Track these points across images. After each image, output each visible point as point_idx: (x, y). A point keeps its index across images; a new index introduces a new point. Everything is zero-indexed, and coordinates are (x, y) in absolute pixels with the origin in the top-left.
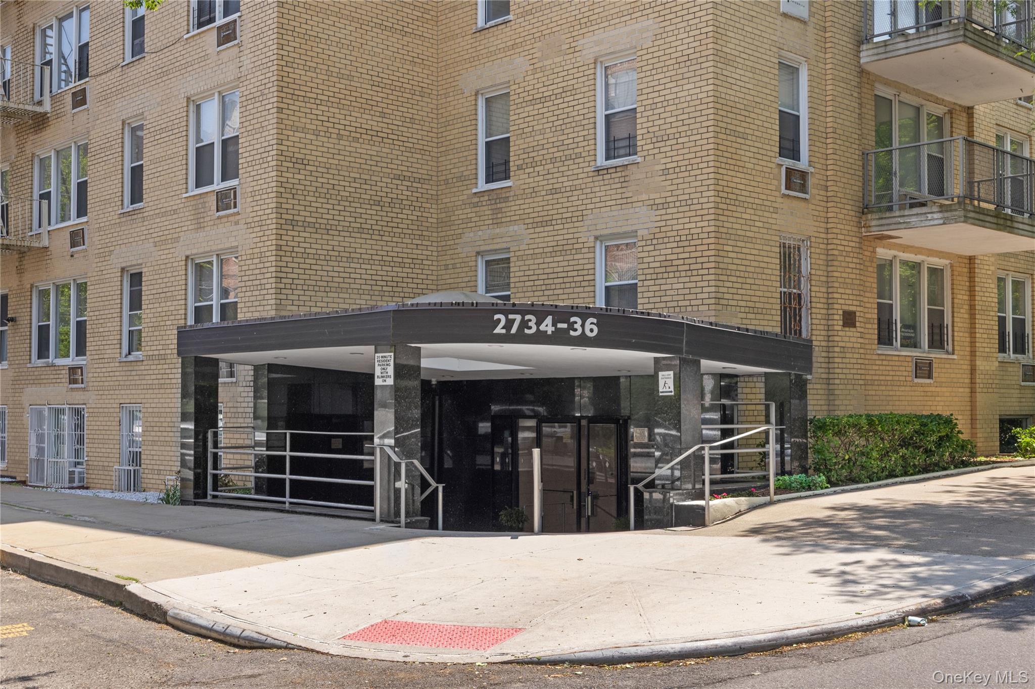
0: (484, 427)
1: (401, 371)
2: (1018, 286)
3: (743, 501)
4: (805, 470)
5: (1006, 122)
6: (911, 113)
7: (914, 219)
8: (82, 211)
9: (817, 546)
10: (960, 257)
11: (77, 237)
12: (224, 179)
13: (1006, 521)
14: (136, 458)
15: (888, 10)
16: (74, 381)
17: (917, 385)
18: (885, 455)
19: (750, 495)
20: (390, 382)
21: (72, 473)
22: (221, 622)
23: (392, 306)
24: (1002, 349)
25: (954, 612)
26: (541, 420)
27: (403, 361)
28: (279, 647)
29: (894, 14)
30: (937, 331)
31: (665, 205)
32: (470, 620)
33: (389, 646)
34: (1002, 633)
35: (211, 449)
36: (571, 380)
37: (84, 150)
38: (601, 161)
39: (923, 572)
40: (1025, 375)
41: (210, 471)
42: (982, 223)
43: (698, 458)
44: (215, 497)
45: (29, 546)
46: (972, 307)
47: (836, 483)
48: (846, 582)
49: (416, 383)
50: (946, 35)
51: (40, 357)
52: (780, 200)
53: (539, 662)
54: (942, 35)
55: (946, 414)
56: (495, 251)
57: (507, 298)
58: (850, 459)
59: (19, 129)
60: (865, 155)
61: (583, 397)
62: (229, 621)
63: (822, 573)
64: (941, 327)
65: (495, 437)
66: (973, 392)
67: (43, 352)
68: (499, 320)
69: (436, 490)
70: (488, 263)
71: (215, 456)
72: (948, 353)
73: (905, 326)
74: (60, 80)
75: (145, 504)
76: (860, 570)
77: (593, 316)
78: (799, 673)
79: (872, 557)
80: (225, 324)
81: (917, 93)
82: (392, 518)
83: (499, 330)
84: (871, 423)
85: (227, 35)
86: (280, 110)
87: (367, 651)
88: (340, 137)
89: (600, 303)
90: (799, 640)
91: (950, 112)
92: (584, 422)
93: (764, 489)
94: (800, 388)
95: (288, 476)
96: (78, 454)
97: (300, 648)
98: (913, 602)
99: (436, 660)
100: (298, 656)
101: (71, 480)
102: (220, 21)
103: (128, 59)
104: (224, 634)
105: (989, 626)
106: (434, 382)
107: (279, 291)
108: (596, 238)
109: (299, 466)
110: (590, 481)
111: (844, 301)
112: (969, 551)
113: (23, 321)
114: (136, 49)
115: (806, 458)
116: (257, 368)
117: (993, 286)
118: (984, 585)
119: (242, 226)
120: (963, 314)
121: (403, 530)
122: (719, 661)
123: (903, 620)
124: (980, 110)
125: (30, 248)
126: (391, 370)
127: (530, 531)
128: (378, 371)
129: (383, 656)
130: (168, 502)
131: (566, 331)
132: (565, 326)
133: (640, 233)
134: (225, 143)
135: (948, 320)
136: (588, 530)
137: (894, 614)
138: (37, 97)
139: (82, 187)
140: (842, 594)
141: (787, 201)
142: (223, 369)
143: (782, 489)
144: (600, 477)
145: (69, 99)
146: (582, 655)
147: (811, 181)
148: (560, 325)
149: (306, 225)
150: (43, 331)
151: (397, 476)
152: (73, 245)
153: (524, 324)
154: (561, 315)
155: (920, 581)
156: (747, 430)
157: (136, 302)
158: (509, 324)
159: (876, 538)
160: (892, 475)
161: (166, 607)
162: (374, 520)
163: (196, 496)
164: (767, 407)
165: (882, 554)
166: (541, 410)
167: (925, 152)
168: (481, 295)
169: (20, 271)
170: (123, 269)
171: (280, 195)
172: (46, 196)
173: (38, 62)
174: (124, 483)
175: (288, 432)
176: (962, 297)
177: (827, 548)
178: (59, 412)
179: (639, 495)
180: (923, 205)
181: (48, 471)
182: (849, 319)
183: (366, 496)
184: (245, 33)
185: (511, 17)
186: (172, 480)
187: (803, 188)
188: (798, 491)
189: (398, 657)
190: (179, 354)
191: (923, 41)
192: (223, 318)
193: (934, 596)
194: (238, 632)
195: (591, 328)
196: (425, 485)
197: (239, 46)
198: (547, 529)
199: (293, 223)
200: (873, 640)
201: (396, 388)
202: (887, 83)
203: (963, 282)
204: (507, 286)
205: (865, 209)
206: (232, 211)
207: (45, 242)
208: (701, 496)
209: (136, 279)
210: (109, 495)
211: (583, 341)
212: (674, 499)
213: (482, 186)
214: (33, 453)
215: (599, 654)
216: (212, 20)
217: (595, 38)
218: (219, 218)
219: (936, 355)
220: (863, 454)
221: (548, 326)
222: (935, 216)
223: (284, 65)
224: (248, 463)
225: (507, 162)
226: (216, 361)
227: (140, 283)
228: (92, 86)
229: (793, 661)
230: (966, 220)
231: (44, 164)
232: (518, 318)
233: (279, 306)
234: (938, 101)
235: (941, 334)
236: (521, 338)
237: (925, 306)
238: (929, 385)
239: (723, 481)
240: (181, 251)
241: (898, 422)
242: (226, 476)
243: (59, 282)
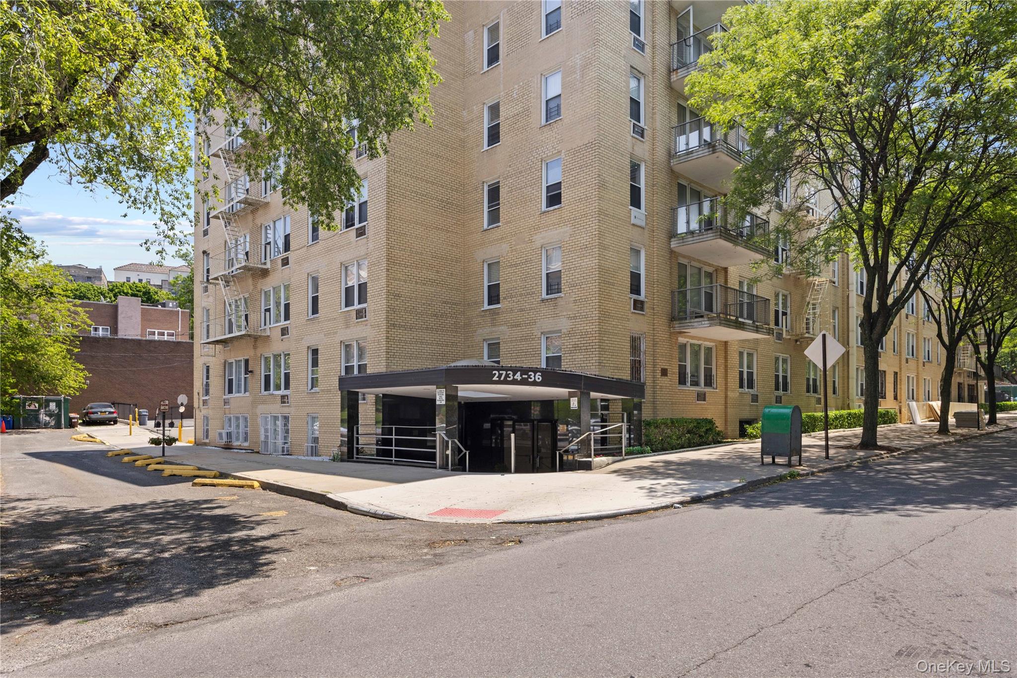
0: (487, 426)
1: (448, 398)
2: (750, 355)
3: (610, 459)
4: (641, 445)
5: (744, 274)
6: (696, 271)
7: (696, 324)
8: (287, 318)
9: (642, 477)
10: (720, 341)
11: (284, 331)
12: (359, 303)
13: (732, 467)
14: (316, 440)
15: (685, 221)
16: (284, 402)
17: (698, 404)
18: (679, 438)
19: (614, 456)
20: (444, 403)
21: (283, 448)
22: (373, 509)
23: (444, 367)
24: (741, 386)
25: (695, 503)
26: (515, 421)
27: (450, 393)
28: (400, 519)
29: (688, 222)
30: (708, 378)
31: (575, 318)
32: (483, 507)
33: (449, 517)
34: (712, 510)
35: (355, 435)
36: (530, 402)
37: (287, 287)
38: (544, 296)
39: (686, 487)
40: (752, 399)
41: (355, 446)
42: (729, 326)
43: (588, 439)
44: (357, 458)
45: (275, 479)
46: (726, 366)
47: (655, 450)
48: (651, 492)
49: (456, 404)
50: (711, 235)
51: (265, 390)
52: (630, 315)
53: (514, 523)
54: (710, 234)
55: (709, 417)
56: (493, 339)
57: (498, 362)
58: (662, 440)
59: (254, 276)
60: (672, 292)
61: (536, 412)
62: (377, 508)
63: (641, 488)
64: (711, 376)
65: (492, 431)
66: (726, 408)
67: (267, 387)
68: (495, 374)
69: (465, 454)
70: (489, 345)
71: (357, 438)
72: (714, 388)
73: (692, 376)
74: (275, 252)
75: (323, 461)
76: (659, 487)
77: (540, 372)
78: (623, 525)
79: (664, 482)
80: (360, 375)
81: (699, 261)
82: (445, 467)
83: (495, 378)
84: (672, 422)
85: (361, 232)
86: (388, 270)
87: (440, 519)
88: (417, 283)
89: (544, 366)
90: (626, 514)
91: (716, 270)
92: (535, 422)
93: (620, 454)
94: (638, 407)
95: (394, 448)
96: (285, 438)
97: (410, 519)
98: (679, 498)
99: (470, 522)
100: (409, 522)
101: (283, 451)
102: (357, 225)
103: (310, 243)
104: (375, 514)
105: (708, 508)
106: (463, 403)
107: (387, 359)
108: (542, 333)
109: (399, 443)
110: (539, 451)
111: (662, 364)
112: (707, 479)
113: (257, 372)
114: (315, 238)
115: (641, 439)
116: (377, 396)
117: (737, 356)
118: (711, 492)
119: (369, 327)
120: (721, 370)
121: (450, 472)
122: (591, 522)
123: (672, 506)
124: (731, 269)
125: (260, 336)
126: (444, 397)
127: (509, 471)
128: (438, 398)
129: (447, 521)
130: (334, 461)
131: (527, 379)
132: (526, 376)
133: (563, 331)
134: (360, 285)
135: (714, 373)
136: (538, 472)
137: (668, 503)
138: (263, 261)
139: (287, 306)
140: (648, 496)
141: (634, 315)
142: (360, 397)
143: (628, 453)
144: (543, 450)
145: (280, 262)
146: (533, 520)
147: (646, 306)
148: (524, 376)
149: (400, 326)
150: (267, 378)
151: (447, 448)
152: (282, 335)
153: (507, 376)
154: (524, 371)
155: (683, 490)
156: (609, 426)
157: (315, 363)
158: (500, 376)
159: (668, 474)
160: (682, 447)
161: (346, 503)
162: (436, 468)
163: (349, 458)
164: (623, 415)
165: (670, 480)
166: (515, 417)
167: (703, 290)
168: (486, 361)
169: (255, 347)
170: (308, 347)
171: (388, 312)
172: (268, 310)
173: (263, 243)
174: (309, 452)
175: (394, 427)
176: (721, 361)
177: (646, 478)
178: (276, 418)
179: (561, 456)
180: (702, 317)
181: (271, 447)
182: (664, 372)
183: (432, 457)
184: (370, 231)
185: (500, 224)
186: (336, 450)
187: (642, 309)
188: (637, 454)
189: (454, 521)
190: (340, 389)
191: (701, 237)
192: (359, 372)
193: (687, 497)
194: (381, 513)
195: (538, 377)
196: (460, 451)
197: (367, 238)
198: (517, 471)
199: (394, 325)
200: (658, 513)
201: (446, 405)
202: (684, 257)
203: (722, 354)
204: (498, 356)
205: (672, 319)
206: (364, 319)
207: (268, 333)
208: (591, 457)
209: (315, 352)
210: (303, 458)
211: (535, 383)
212: (578, 458)
213: (486, 307)
214: (262, 438)
215: (540, 519)
216: (353, 225)
217: (541, 236)
218: (357, 322)
219: (708, 390)
220: (668, 437)
221: (518, 376)
222: (706, 322)
223: (390, 248)
224: (373, 442)
225: (498, 295)
226: (358, 392)
227: (317, 354)
228: (292, 256)
229: (623, 521)
230: (720, 324)
231: (267, 294)
232: (504, 372)
233: (387, 366)
234: (710, 265)
235: (711, 379)
236: (505, 382)
237: (702, 366)
238: (704, 404)
239: (602, 450)
240: (338, 338)
241: (686, 422)
242: (362, 448)
243: (275, 353)
